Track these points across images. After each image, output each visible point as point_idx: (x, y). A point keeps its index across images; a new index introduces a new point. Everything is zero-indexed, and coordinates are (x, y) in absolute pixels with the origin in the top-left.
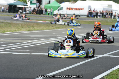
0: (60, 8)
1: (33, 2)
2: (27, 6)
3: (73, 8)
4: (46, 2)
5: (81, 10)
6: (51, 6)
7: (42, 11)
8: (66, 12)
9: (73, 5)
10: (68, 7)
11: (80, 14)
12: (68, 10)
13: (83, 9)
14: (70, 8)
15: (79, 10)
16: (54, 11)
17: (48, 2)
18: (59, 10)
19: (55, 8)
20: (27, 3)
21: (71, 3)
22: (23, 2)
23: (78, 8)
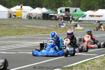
0: (83, 15)
1: (62, 11)
2: (58, 14)
3: (94, 15)
4: (73, 11)
5: (101, 17)
6: (77, 14)
7: (69, 18)
8: (89, 18)
9: (94, 13)
10: (90, 15)
11: (100, 20)
12: (90, 17)
13: (103, 16)
14: (92, 15)
15: (100, 17)
16: (79, 18)
17: (75, 11)
18: (83, 17)
19: (80, 16)
20: (57, 12)
21: (93, 11)
22: (54, 11)
23: (98, 15)
